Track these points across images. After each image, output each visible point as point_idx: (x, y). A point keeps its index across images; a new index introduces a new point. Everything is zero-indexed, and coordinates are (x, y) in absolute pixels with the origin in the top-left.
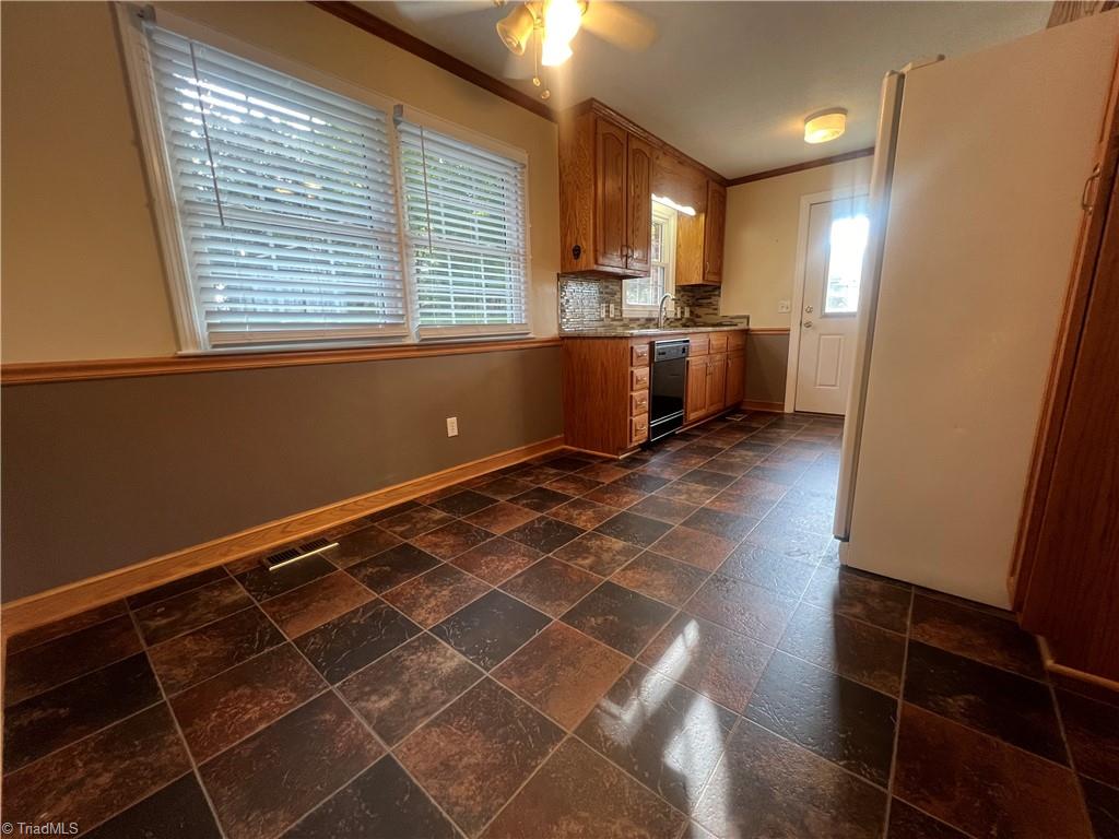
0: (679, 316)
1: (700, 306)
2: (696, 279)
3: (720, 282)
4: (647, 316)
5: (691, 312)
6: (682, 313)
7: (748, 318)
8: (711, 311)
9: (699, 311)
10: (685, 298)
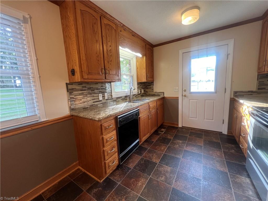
0: (139, 93)
1: (147, 88)
2: (144, 80)
3: (153, 81)
4: (125, 95)
5: (144, 91)
6: (141, 91)
7: (164, 93)
8: (151, 90)
9: (147, 90)
10: (142, 86)
